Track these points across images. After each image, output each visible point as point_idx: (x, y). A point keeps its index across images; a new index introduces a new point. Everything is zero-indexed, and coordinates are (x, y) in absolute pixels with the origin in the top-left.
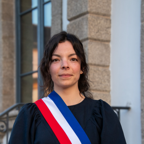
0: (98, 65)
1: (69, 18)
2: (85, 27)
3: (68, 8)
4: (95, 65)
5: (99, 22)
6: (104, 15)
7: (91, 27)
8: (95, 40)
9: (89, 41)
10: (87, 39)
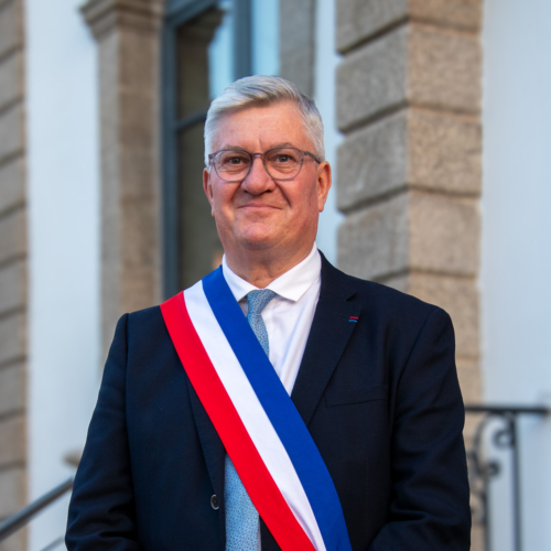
0: (441, 274)
1: (344, 124)
2: (398, 150)
3: (338, 94)
4: (430, 272)
5: (441, 132)
6: (459, 111)
7: (419, 150)
8: (430, 191)
9: (409, 196)
10: (404, 189)
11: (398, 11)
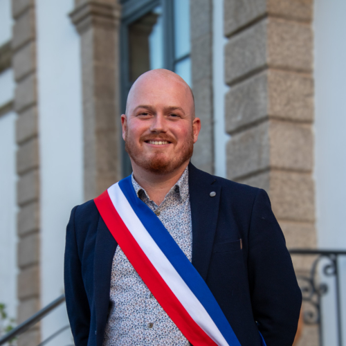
0: (290, 170)
1: (229, 80)
2: (262, 95)
3: (226, 62)
4: (283, 169)
5: (289, 83)
6: (299, 71)
7: (275, 95)
8: (283, 119)
9: (269, 123)
10: (266, 118)
11: (261, 10)
